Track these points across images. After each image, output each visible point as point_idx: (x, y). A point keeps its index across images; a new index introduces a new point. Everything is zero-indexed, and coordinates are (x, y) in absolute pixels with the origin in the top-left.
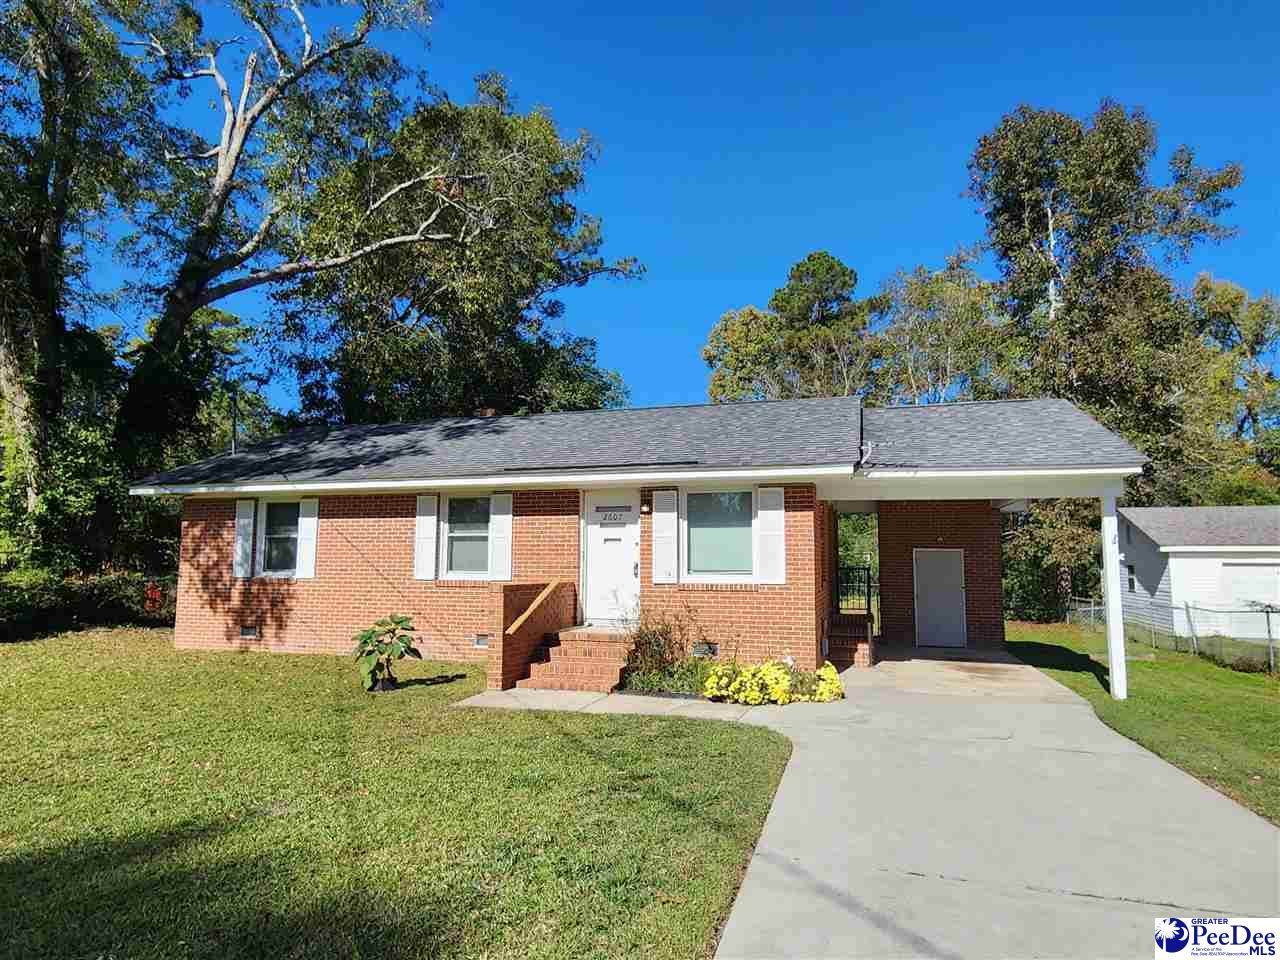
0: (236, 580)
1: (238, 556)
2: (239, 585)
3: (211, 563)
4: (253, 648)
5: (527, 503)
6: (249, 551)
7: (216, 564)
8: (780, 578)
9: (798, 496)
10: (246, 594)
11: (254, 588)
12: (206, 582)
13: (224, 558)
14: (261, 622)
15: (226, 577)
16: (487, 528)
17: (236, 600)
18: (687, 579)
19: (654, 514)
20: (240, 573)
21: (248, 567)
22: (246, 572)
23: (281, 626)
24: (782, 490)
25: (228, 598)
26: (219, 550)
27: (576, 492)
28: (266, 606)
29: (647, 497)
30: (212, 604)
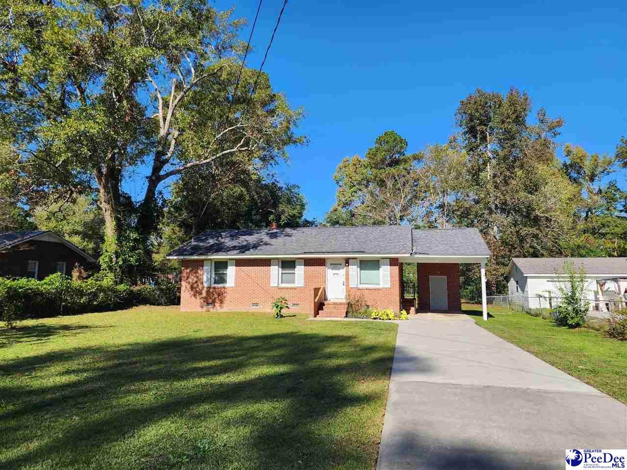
0: (204, 287)
1: (205, 279)
2: (205, 289)
3: (194, 282)
4: (211, 310)
5: (308, 262)
6: (209, 278)
7: (196, 282)
8: (388, 286)
9: (394, 262)
10: (208, 292)
11: (211, 290)
12: (192, 288)
13: (199, 280)
14: (214, 302)
15: (200, 286)
16: (294, 270)
17: (204, 294)
18: (361, 286)
19: (350, 266)
20: (206, 285)
21: (208, 283)
22: (208, 285)
23: (221, 302)
24: (389, 260)
25: (201, 294)
26: (197, 277)
27: (325, 259)
28: (216, 296)
29: (347, 261)
30: (195, 296)
